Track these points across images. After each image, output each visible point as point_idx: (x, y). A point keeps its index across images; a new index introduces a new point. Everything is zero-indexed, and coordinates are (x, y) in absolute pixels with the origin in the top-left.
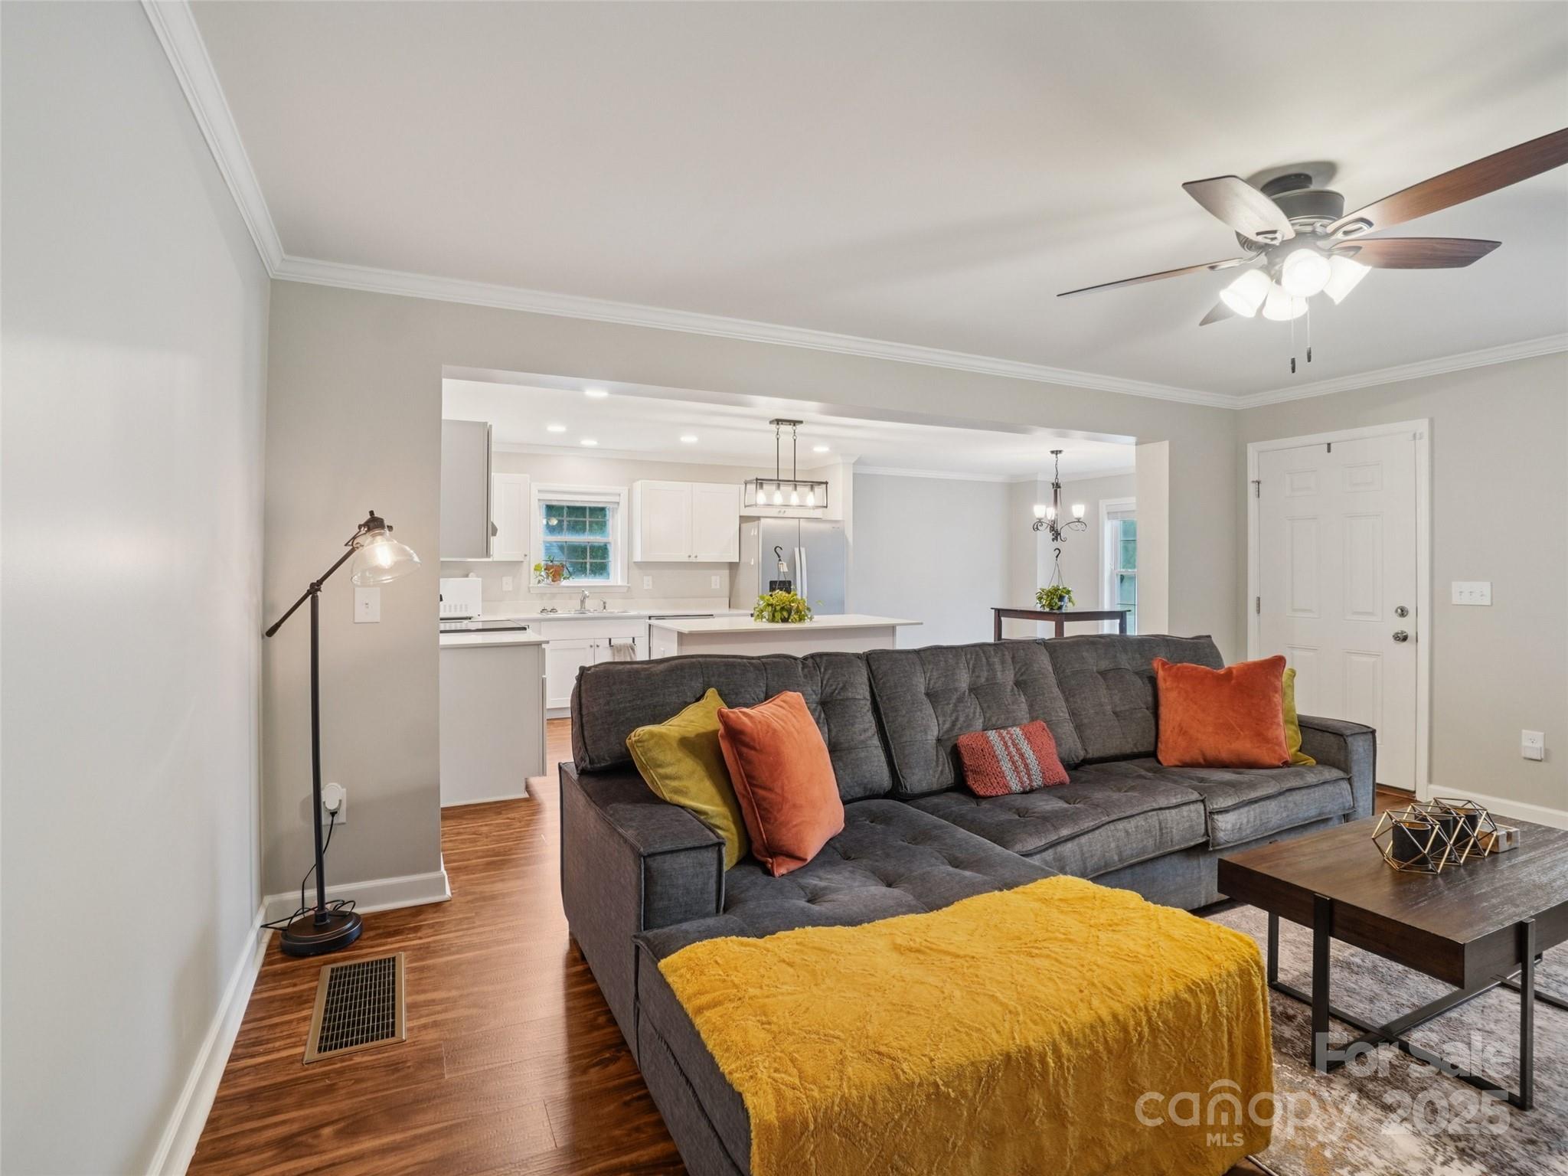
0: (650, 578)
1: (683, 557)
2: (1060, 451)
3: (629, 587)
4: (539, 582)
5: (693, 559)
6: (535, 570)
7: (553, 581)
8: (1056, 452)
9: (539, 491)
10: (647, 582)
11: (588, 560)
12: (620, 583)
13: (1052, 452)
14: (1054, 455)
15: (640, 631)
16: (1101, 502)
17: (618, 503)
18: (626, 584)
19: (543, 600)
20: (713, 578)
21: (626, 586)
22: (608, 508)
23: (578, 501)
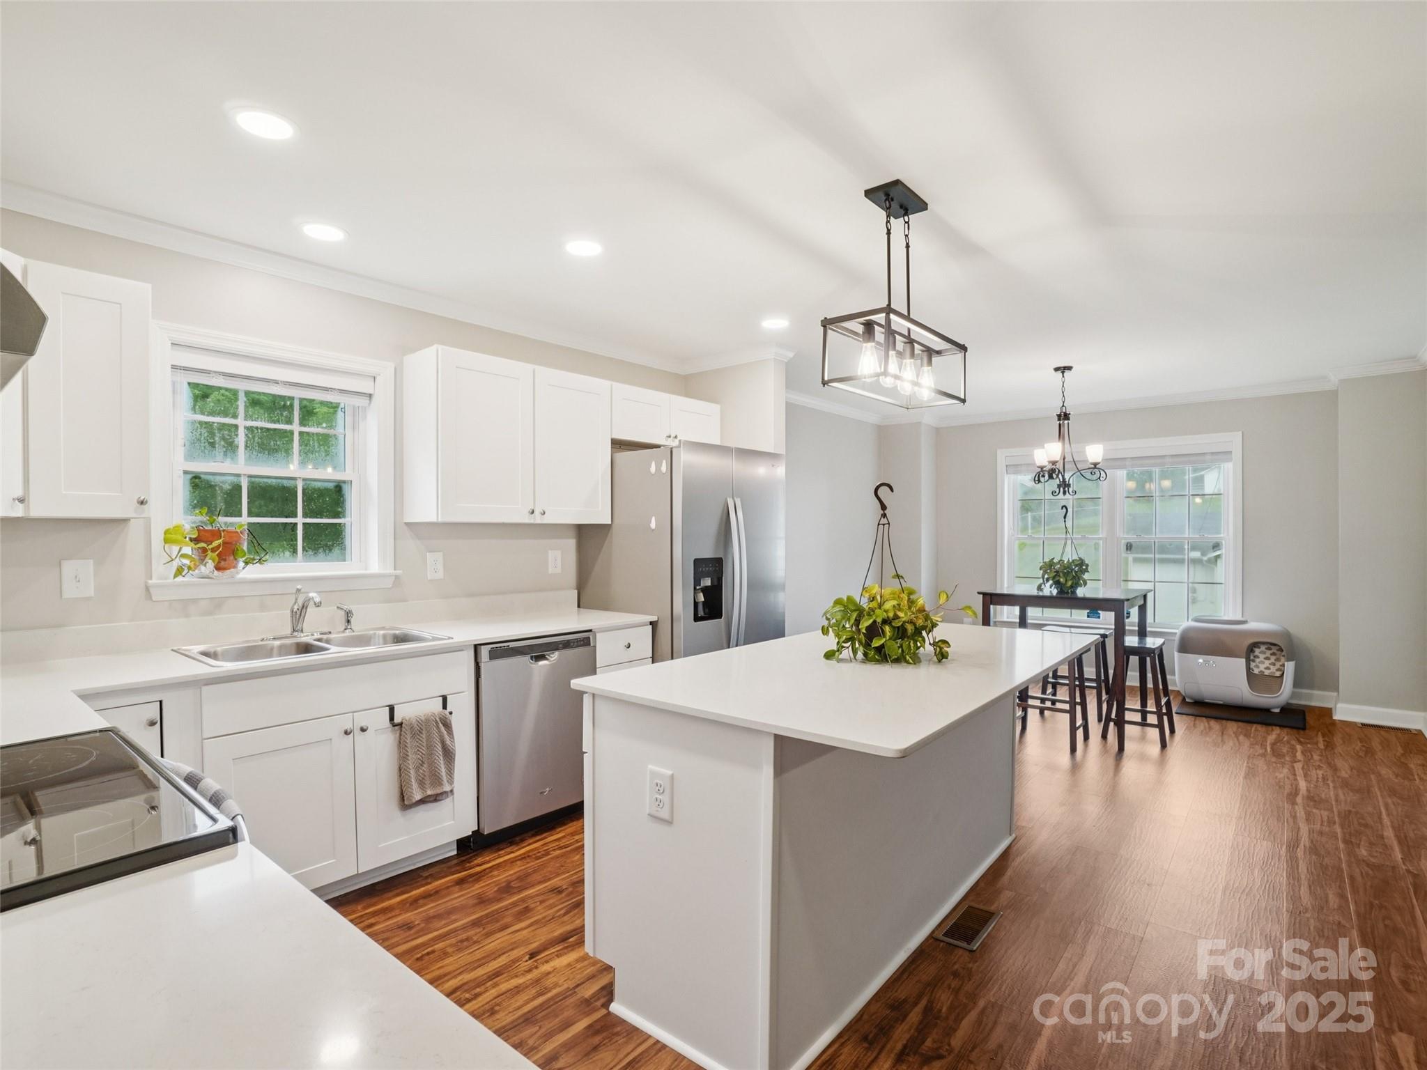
0: (439, 556)
1: (519, 516)
2: (1070, 368)
3: (397, 577)
4: (179, 571)
5: (538, 519)
6: (166, 541)
7: (218, 568)
8: (1063, 369)
9: (172, 344)
10: (435, 565)
11: (300, 520)
12: (375, 567)
13: (1057, 369)
14: (1060, 374)
15: (459, 678)
16: (999, 452)
17: (370, 396)
18: (390, 571)
19: (187, 616)
20: (551, 554)
21: (390, 576)
22: (342, 405)
23: (276, 382)
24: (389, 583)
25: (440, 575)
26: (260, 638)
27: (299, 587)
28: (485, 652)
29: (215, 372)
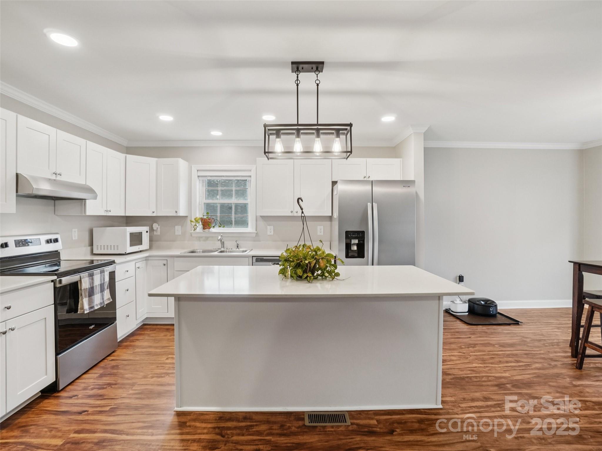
0: (272, 227)
7: (204, 229)
9: (197, 170)
10: (270, 230)
11: (233, 215)
17: (251, 176)
19: (200, 241)
20: (319, 228)
21: (254, 233)
22: (248, 180)
23: (223, 176)
24: (254, 235)
25: (272, 233)
26: (213, 248)
27: (222, 235)
28: (254, 259)
29: (209, 176)
